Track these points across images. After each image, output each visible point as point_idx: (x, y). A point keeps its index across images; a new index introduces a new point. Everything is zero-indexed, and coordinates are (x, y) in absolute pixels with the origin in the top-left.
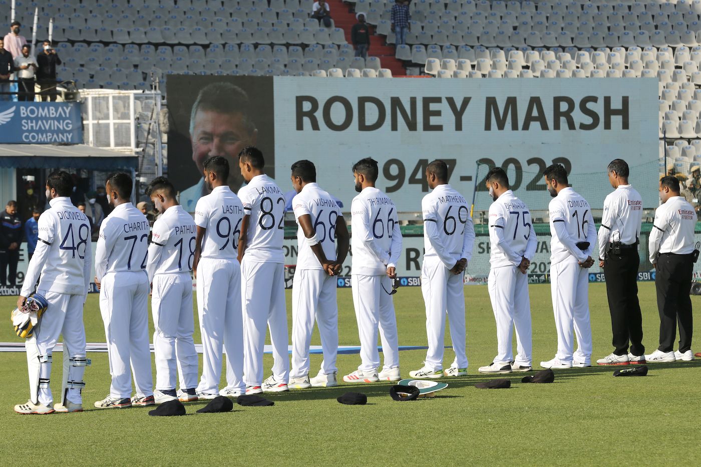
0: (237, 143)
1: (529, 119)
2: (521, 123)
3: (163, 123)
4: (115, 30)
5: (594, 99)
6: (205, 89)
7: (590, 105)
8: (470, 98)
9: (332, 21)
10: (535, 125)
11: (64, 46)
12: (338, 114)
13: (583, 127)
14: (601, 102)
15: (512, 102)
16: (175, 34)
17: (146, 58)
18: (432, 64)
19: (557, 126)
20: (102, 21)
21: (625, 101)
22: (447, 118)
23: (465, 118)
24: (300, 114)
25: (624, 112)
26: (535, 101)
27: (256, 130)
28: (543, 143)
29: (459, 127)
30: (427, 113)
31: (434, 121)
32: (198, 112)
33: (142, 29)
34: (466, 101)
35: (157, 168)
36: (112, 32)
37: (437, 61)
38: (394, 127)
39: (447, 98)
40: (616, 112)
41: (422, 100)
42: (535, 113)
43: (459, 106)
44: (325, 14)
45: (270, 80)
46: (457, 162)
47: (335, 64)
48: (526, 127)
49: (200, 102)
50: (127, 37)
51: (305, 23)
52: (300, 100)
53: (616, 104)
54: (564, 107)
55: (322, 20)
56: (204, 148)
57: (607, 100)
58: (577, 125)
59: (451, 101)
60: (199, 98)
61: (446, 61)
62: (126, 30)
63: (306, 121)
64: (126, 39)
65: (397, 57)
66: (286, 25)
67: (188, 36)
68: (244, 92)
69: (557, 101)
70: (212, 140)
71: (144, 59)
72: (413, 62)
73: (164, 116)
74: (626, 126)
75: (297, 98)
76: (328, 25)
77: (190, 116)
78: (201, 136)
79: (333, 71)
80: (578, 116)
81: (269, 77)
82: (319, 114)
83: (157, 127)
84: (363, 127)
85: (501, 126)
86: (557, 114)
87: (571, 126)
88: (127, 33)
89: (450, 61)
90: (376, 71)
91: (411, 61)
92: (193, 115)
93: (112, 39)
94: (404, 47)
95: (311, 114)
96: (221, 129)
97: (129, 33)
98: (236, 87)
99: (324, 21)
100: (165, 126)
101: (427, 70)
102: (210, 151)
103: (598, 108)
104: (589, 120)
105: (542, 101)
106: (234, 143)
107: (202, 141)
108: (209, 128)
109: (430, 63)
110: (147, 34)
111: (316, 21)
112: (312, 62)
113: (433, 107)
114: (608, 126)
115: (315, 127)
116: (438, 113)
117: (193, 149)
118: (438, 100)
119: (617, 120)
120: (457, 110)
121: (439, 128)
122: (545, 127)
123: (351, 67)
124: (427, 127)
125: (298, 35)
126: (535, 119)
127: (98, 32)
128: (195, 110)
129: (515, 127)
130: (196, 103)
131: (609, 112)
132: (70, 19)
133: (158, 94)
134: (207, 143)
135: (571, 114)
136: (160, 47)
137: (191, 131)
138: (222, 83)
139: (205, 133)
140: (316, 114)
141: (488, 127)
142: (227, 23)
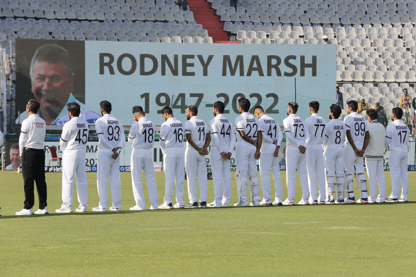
0: (61, 82)
1: (251, 69)
2: (246, 72)
3: (7, 69)
4: (46, 10)
5: (294, 57)
6: (41, 48)
7: (291, 61)
8: (212, 56)
9: (188, 6)
10: (255, 73)
11: (10, 20)
12: (127, 64)
13: (286, 74)
14: (298, 59)
15: (240, 59)
16: (84, 13)
17: (57, 28)
18: (242, 34)
19: (269, 74)
20: (40, 5)
21: (314, 59)
22: (198, 68)
23: (209, 68)
24: (102, 64)
25: (314, 65)
26: (255, 58)
27: (73, 74)
28: (260, 84)
29: (205, 73)
30: (185, 65)
31: (189, 69)
32: (35, 63)
33: (63, 11)
34: (210, 58)
35: (3, 96)
36: (44, 12)
37: (245, 32)
38: (163, 73)
39: (198, 56)
40: (308, 66)
41: (182, 56)
42: (255, 65)
43: (205, 61)
44: (185, 2)
45: (83, 43)
46: (204, 95)
47: (178, 33)
48: (249, 74)
49: (37, 56)
50: (53, 15)
51: (171, 7)
52: (102, 56)
53: (308, 60)
54: (274, 62)
55: (181, 6)
56: (39, 85)
57: (302, 58)
58: (283, 74)
59: (200, 58)
60: (36, 53)
61: (250, 32)
62: (53, 10)
63: (106, 68)
64: (53, 16)
65: (224, 29)
66: (159, 9)
67: (93, 15)
68: (65, 50)
69: (270, 58)
70: (45, 79)
71: (56, 29)
72: (232, 32)
73: (8, 64)
74: (314, 74)
75: (100, 54)
76: (185, 9)
77: (30, 65)
78: (38, 77)
79: (175, 38)
80: (283, 68)
81: (82, 41)
82: (114, 65)
83: (3, 71)
84: (143, 73)
85: (233, 73)
86: (270, 66)
87: (279, 74)
88: (53, 13)
89: (253, 32)
90: (203, 38)
91: (230, 32)
92: (32, 64)
93: (43, 16)
94: (229, 23)
95: (109, 65)
96: (51, 73)
97: (55, 12)
98: (60, 47)
99: (183, 6)
100: (8, 70)
101: (238, 38)
102: (43, 86)
103: (297, 63)
104: (290, 70)
105: (259, 58)
106: (58, 82)
107: (38, 80)
108: (42, 72)
109: (240, 33)
110: (66, 13)
111: (178, 6)
112: (164, 32)
113: (189, 61)
114: (302, 74)
115: (112, 72)
116: (192, 65)
117: (32, 85)
118: (192, 57)
119: (308, 71)
120: (205, 63)
121: (193, 74)
122: (261, 74)
123: (189, 35)
124: (185, 73)
125: (164, 15)
126: (255, 69)
127: (35, 11)
128: (34, 61)
129: (242, 74)
130: (34, 57)
131: (303, 65)
132: (19, 3)
133: (4, 51)
134: (41, 82)
135: (279, 66)
136: (72, 22)
137: (31, 73)
138: (51, 44)
139: (40, 75)
140: (112, 65)
141: (224, 74)
142: (121, 7)
